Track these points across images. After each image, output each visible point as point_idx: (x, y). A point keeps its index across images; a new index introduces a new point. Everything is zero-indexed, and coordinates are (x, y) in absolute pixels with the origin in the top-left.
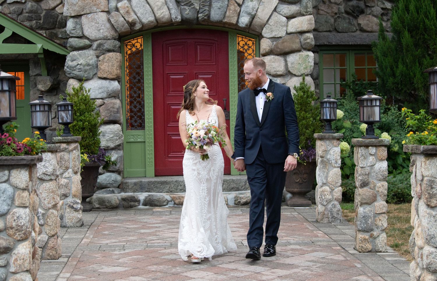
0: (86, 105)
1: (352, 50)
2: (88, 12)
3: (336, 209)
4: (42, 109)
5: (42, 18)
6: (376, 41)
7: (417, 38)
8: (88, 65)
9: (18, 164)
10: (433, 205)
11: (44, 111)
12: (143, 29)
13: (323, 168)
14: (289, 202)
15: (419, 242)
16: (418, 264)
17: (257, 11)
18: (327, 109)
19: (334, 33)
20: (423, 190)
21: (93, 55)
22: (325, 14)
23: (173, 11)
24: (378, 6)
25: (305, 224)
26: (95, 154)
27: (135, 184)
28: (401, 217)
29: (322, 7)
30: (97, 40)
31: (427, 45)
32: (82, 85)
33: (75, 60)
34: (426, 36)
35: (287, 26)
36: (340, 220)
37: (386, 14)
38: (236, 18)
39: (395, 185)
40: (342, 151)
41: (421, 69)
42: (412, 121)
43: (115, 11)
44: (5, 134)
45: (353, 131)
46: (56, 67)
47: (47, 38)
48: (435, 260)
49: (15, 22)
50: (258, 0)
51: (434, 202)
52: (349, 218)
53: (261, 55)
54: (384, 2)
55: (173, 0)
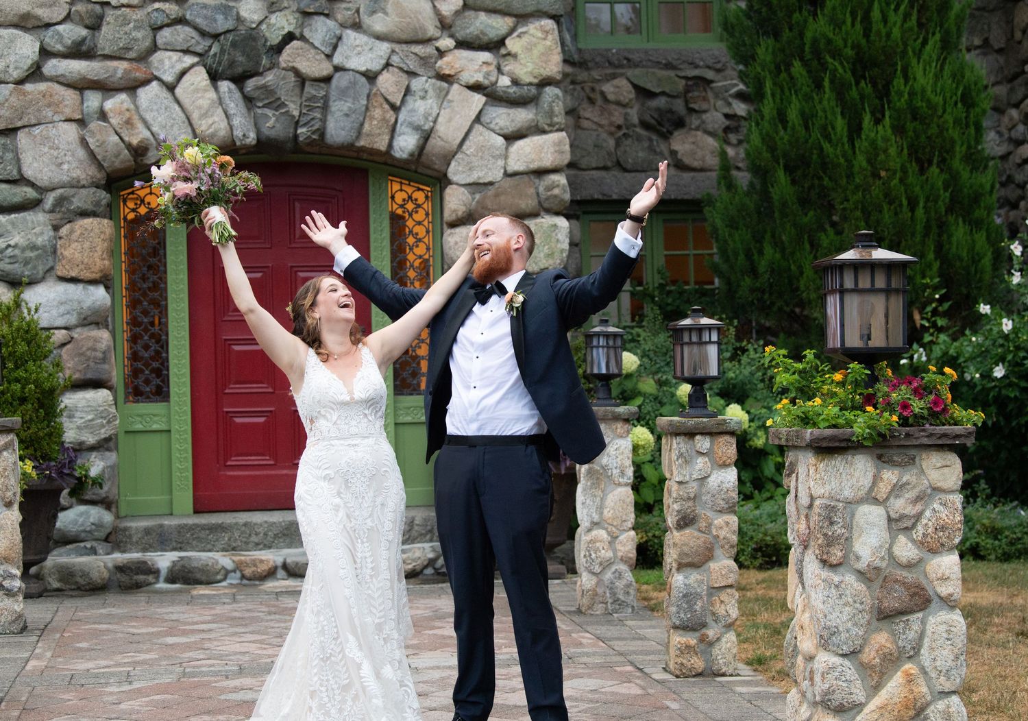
0: (29, 343)
1: (659, 212)
2: (33, 122)
3: (624, 582)
6: (712, 191)
8: (34, 247)
10: (834, 560)
13: (591, 488)
15: (807, 644)
16: (803, 694)
17: (435, 122)
18: (601, 350)
19: (616, 172)
20: (812, 529)
21: (45, 225)
22: (594, 127)
23: (236, 122)
24: (716, 110)
26: (50, 460)
27: (147, 531)
28: (771, 599)
29: (588, 112)
30: (54, 189)
31: (829, 202)
32: (19, 295)
33: (1, 236)
34: (826, 181)
35: (506, 157)
36: (633, 607)
37: (736, 130)
38: (386, 138)
39: (758, 525)
40: (635, 448)
42: (787, 375)
43: (98, 119)
45: (660, 403)
48: (841, 683)
50: (438, 97)
51: (836, 554)
52: (653, 602)
53: (445, 226)
54: (731, 100)
55: (237, 95)
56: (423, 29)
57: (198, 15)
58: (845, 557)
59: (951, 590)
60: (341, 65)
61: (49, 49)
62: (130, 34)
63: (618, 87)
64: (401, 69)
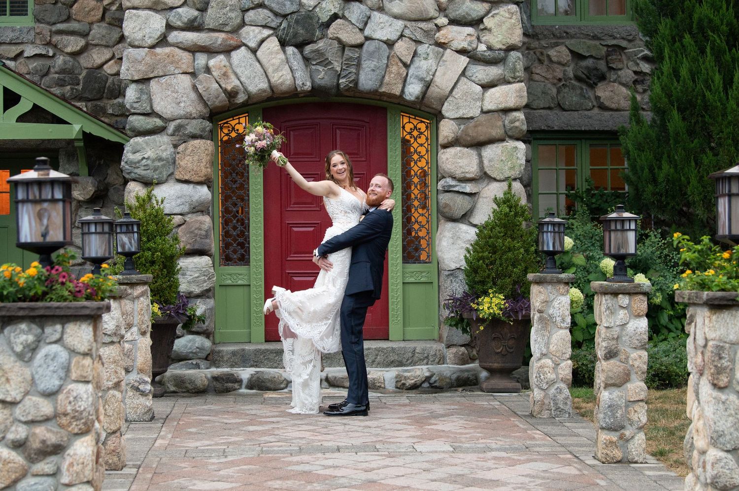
0: (157, 224)
1: (586, 139)
2: (161, 74)
3: (563, 396)
4: (99, 229)
5: (81, 82)
6: (624, 125)
7: (693, 121)
8: (160, 159)
9: (77, 314)
10: (722, 384)
11: (103, 233)
12: (250, 102)
13: (541, 330)
14: (484, 386)
15: (701, 443)
16: (698, 478)
17: (434, 75)
18: (549, 234)
19: (557, 111)
20: (706, 361)
21: (168, 144)
22: (543, 80)
23: (298, 74)
24: (628, 68)
25: (512, 419)
26: (170, 304)
27: (234, 353)
28: (667, 410)
29: (538, 69)
30: (174, 120)
31: (708, 133)
32: (151, 192)
33: (138, 151)
34: (707, 119)
35: (483, 100)
36: (569, 413)
37: (642, 82)
38: (400, 86)
39: (656, 358)
40: (572, 302)
41: (699, 172)
42: (690, 254)
43: (205, 72)
44: (57, 267)
45: (587, 271)
46: (102, 162)
47: (89, 115)
48: (725, 470)
49: (38, 88)
50: (436, 58)
51: (723, 380)
52: (583, 410)
53: (439, 147)
54: (638, 61)
55: (299, 56)
56: (426, 10)
57: (273, 2)
58: (730, 382)
60: (370, 36)
61: (172, 24)
62: (227, 14)
63: (559, 52)
64: (411, 39)
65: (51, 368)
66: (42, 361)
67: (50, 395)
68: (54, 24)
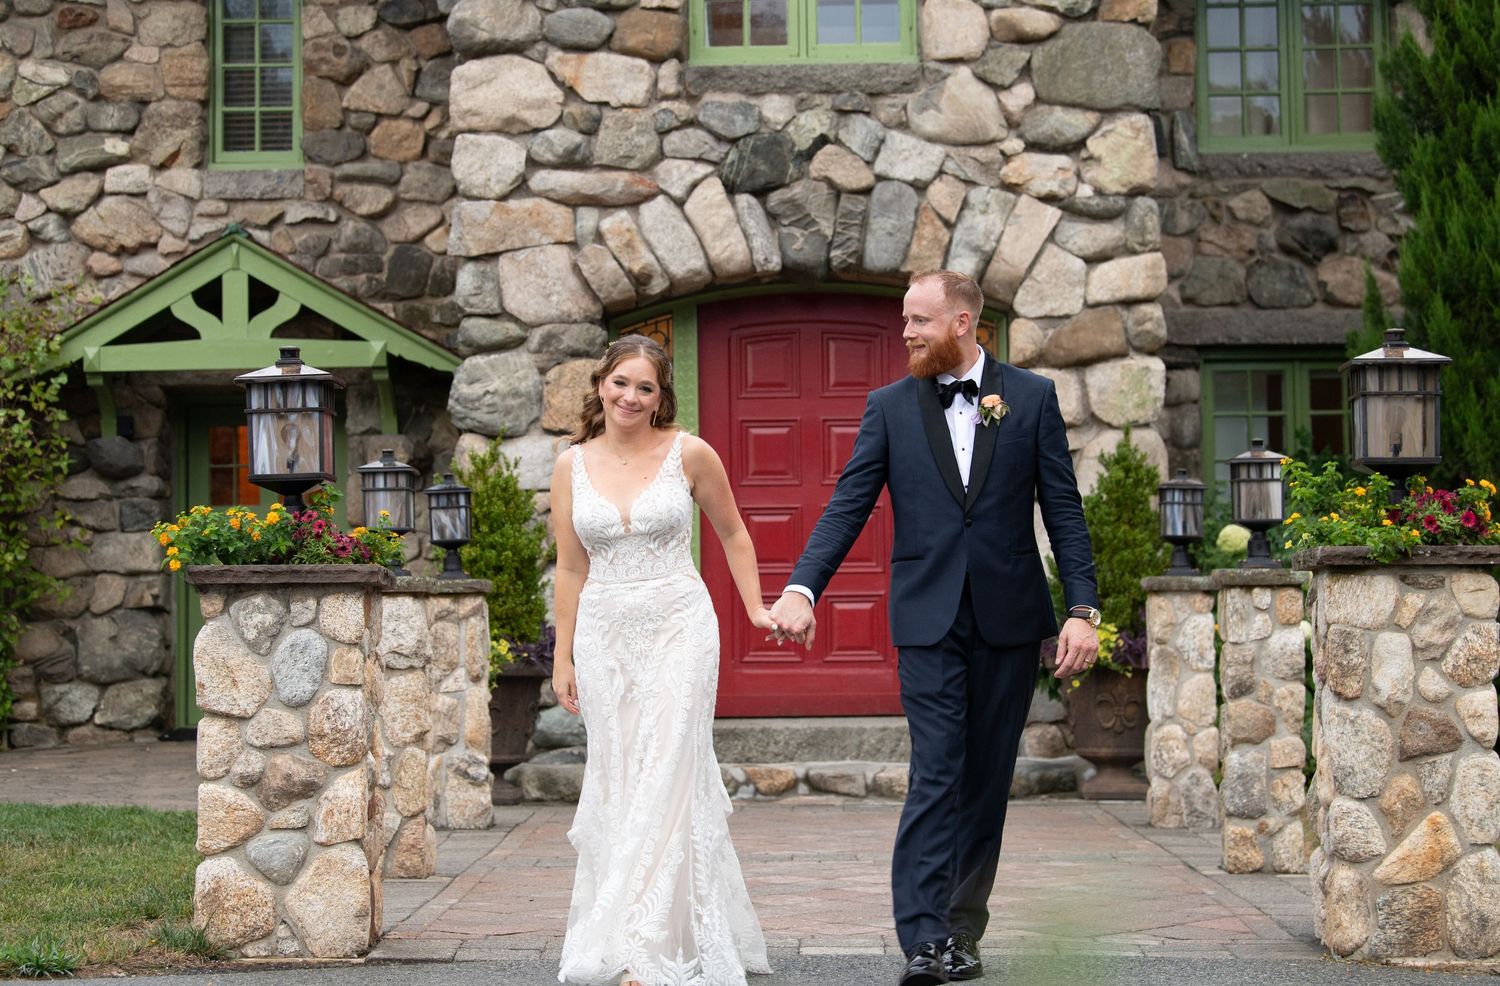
0: (507, 504)
1: (1303, 360)
2: (518, 245)
3: (1203, 789)
4: (391, 483)
5: (386, 266)
7: (1473, 319)
8: (516, 394)
10: (1349, 693)
11: (396, 489)
12: (675, 293)
13: (1163, 674)
14: (1085, 788)
15: (1324, 790)
17: (998, 241)
18: (1176, 506)
19: (1247, 309)
21: (530, 367)
22: (1219, 252)
23: (757, 243)
24: (1378, 229)
26: (529, 641)
29: (1210, 233)
30: (540, 325)
32: (495, 448)
33: (478, 380)
35: (1086, 284)
38: (938, 261)
41: (1484, 408)
42: (1304, 490)
43: (594, 241)
44: (310, 511)
46: (422, 409)
47: (399, 323)
48: (1356, 830)
49: (310, 278)
50: (1003, 211)
51: (1353, 686)
54: (1397, 217)
55: (759, 211)
56: (984, 127)
57: (713, 117)
58: (1362, 689)
59: (1484, 729)
60: (884, 174)
61: (537, 158)
62: (632, 139)
63: (1250, 201)
64: (957, 177)
65: (301, 665)
66: (287, 654)
67: (298, 706)
68: (338, 164)
